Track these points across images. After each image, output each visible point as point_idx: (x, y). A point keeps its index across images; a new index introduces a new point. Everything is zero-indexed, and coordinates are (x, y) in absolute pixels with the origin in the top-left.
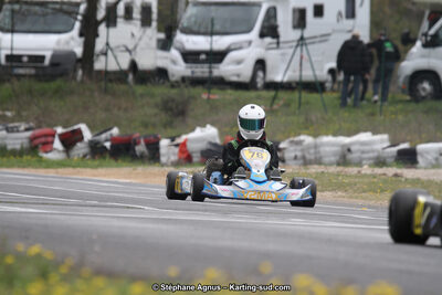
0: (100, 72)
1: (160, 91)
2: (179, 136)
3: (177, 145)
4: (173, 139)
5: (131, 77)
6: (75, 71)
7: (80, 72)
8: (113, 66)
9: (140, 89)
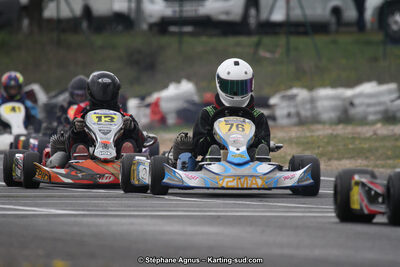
0: (50, 21)
1: (123, 41)
2: (149, 94)
3: (148, 106)
4: (143, 98)
5: (85, 25)
6: (20, 20)
7: (26, 22)
8: (65, 13)
9: (98, 40)
